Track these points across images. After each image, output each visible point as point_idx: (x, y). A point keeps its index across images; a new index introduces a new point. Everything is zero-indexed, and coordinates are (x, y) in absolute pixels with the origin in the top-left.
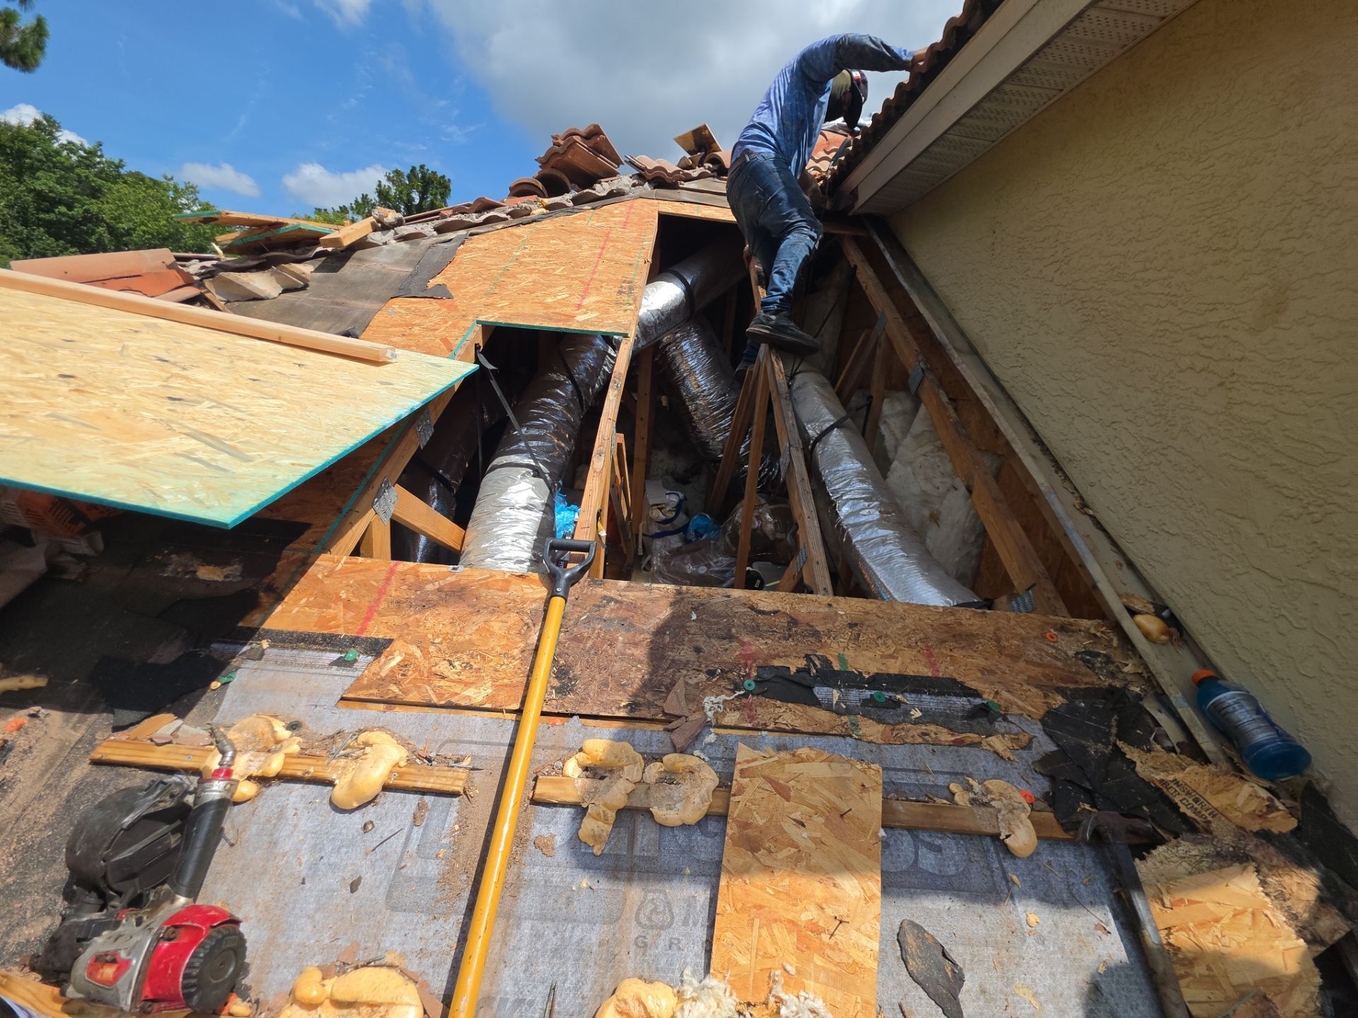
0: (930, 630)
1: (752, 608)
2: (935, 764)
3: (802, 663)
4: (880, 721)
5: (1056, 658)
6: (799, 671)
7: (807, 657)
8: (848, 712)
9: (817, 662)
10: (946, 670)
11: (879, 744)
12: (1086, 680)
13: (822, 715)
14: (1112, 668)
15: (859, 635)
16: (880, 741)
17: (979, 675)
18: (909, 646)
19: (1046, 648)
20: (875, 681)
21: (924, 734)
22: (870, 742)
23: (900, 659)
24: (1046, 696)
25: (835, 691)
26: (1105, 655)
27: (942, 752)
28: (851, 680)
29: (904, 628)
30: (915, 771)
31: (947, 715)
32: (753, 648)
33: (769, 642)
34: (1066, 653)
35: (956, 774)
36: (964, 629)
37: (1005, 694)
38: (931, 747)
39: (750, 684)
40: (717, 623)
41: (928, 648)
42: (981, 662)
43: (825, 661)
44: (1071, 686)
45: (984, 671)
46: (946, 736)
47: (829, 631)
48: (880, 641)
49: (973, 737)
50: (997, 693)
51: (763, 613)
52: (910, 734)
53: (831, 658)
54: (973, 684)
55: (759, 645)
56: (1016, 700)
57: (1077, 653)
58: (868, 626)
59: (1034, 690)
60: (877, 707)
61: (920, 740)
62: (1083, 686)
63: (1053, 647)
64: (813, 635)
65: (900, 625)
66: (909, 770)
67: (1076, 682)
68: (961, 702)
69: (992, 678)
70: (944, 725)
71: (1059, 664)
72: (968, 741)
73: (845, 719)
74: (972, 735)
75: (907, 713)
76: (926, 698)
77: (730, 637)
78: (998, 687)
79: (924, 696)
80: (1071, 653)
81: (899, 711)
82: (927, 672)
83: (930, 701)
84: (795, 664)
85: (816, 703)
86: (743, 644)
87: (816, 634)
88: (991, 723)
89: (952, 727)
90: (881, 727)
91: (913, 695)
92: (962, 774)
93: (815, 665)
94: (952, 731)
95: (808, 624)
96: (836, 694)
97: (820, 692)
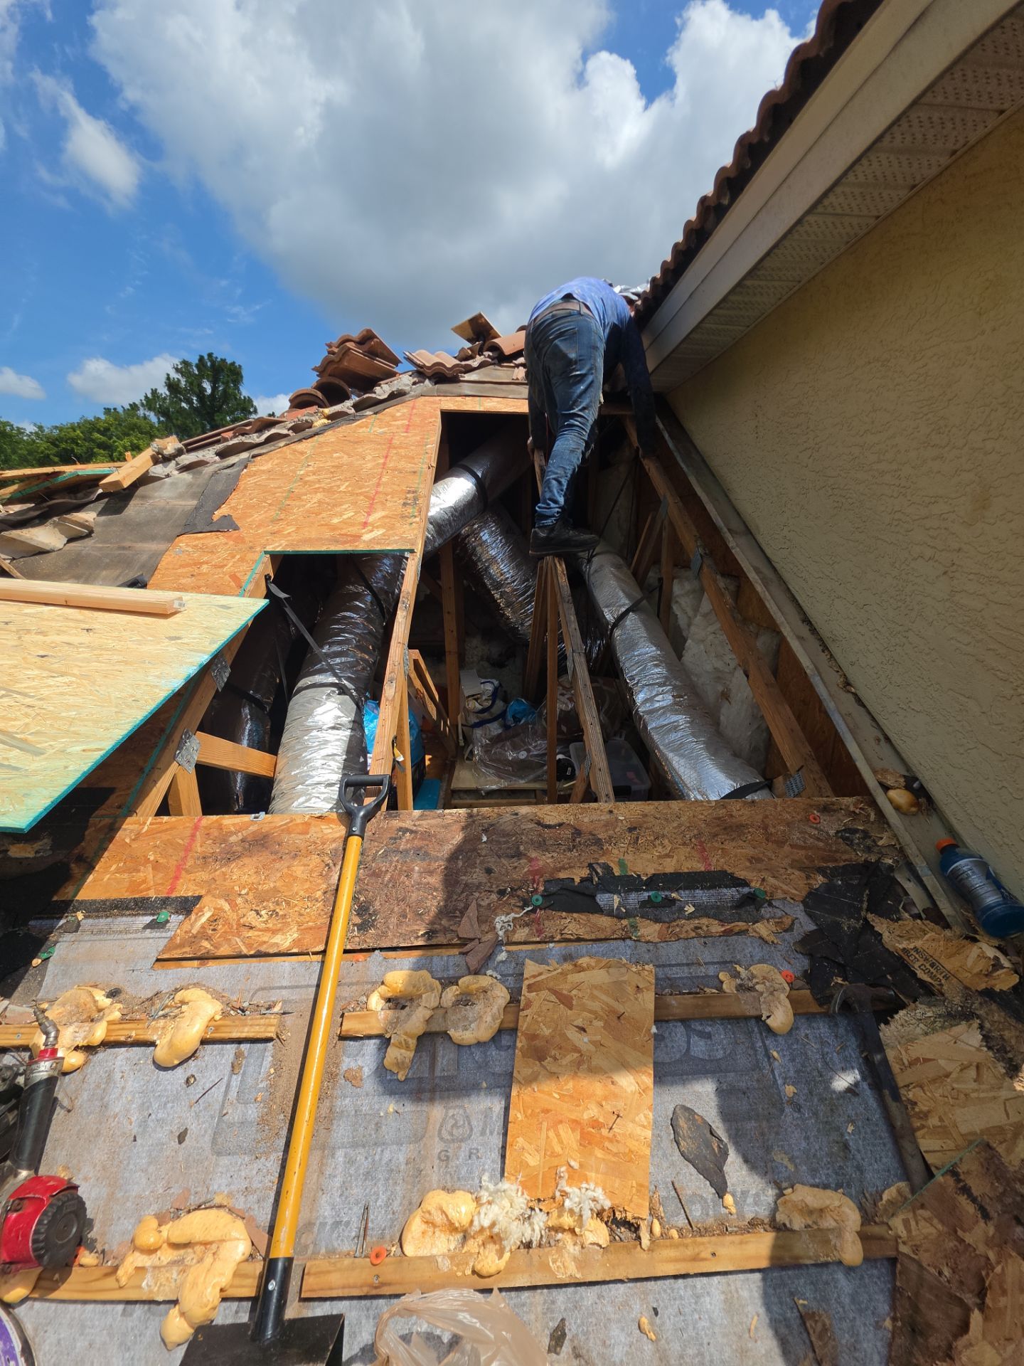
0: (703, 825)
1: (539, 823)
2: (706, 955)
3: (585, 873)
4: (657, 921)
5: (818, 839)
6: (583, 880)
7: (590, 866)
8: (628, 915)
9: (599, 870)
10: (717, 862)
11: (656, 943)
12: (846, 857)
13: (604, 921)
14: (869, 842)
15: (638, 838)
16: (657, 940)
17: (748, 864)
18: (684, 844)
19: (809, 830)
20: (654, 882)
21: (697, 928)
22: (648, 942)
23: (675, 857)
24: (808, 877)
25: (615, 897)
26: (863, 831)
27: (713, 943)
28: (630, 884)
29: (680, 826)
30: (688, 965)
31: (718, 907)
32: (541, 863)
33: (555, 855)
34: (827, 833)
35: (725, 962)
36: (734, 820)
37: (771, 880)
38: (703, 940)
39: (538, 899)
40: (505, 843)
41: (701, 843)
42: (750, 851)
43: (607, 868)
44: (831, 865)
45: (752, 860)
46: (716, 928)
47: (610, 837)
48: (657, 842)
49: (741, 925)
50: (763, 880)
51: (549, 827)
52: (684, 930)
53: (612, 865)
54: (741, 874)
55: (545, 860)
56: (781, 885)
57: (838, 832)
58: (647, 828)
59: (797, 873)
60: (654, 907)
61: (694, 934)
62: (842, 864)
63: (816, 829)
64: (595, 844)
65: (675, 824)
66: (683, 965)
67: (836, 861)
68: (730, 893)
69: (759, 866)
70: (715, 917)
71: (821, 844)
72: (737, 929)
73: (625, 922)
74: (740, 923)
75: (681, 909)
76: (699, 892)
77: (519, 855)
78: (764, 874)
79: (697, 891)
80: (832, 832)
81: (674, 908)
82: (700, 867)
83: (702, 896)
84: (578, 874)
85: (597, 910)
86: (530, 860)
87: (598, 842)
88: (758, 910)
89: (721, 918)
90: (657, 926)
91: (687, 892)
92: (731, 962)
93: (597, 873)
94: (722, 921)
95: (591, 833)
96: (616, 899)
97: (602, 899)
